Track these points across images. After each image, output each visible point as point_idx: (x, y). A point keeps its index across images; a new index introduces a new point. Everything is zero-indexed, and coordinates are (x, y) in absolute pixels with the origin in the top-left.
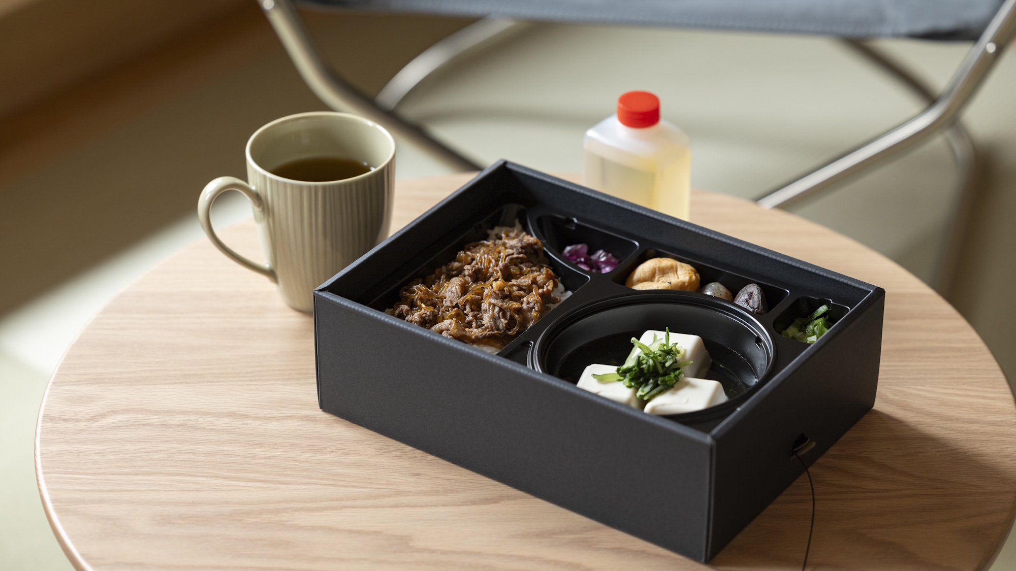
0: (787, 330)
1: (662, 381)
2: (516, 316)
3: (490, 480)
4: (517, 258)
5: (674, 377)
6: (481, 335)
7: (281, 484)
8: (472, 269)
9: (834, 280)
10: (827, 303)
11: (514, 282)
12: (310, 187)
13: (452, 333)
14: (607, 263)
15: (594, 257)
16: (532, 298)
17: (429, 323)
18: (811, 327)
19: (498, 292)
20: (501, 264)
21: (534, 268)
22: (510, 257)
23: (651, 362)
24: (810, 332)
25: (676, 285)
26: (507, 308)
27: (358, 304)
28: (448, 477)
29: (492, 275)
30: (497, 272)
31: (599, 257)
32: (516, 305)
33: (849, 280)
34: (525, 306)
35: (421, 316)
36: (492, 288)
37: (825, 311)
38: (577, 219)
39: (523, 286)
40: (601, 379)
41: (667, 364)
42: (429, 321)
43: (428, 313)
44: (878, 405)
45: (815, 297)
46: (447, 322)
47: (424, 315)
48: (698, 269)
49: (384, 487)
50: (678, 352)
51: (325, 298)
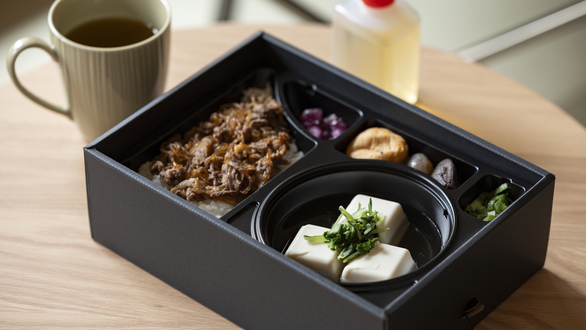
0: (471, 205)
1: (360, 248)
2: (250, 178)
3: (218, 315)
4: (259, 123)
5: (370, 244)
6: (218, 194)
7: (48, 307)
8: (220, 132)
9: (515, 164)
10: (508, 182)
11: (252, 145)
12: (94, 53)
13: (194, 191)
14: (337, 126)
15: (326, 120)
16: (265, 161)
17: (177, 179)
18: (492, 202)
19: (237, 154)
20: (245, 127)
21: (273, 132)
22: (254, 121)
23: (353, 230)
24: (490, 207)
25: (387, 155)
26: (242, 171)
27: (118, 163)
28: (184, 310)
29: (236, 137)
30: (240, 135)
31: (331, 121)
32: (250, 167)
33: (527, 165)
34: (258, 169)
35: (171, 173)
36: (233, 150)
37: (505, 189)
38: (318, 87)
39: (260, 149)
40: (312, 240)
41: (366, 232)
42: (177, 178)
43: (178, 171)
44: (549, 265)
45: (499, 176)
46: (192, 180)
47: (174, 173)
48: (408, 141)
49: (131, 316)
50: (378, 219)
51: (92, 155)
